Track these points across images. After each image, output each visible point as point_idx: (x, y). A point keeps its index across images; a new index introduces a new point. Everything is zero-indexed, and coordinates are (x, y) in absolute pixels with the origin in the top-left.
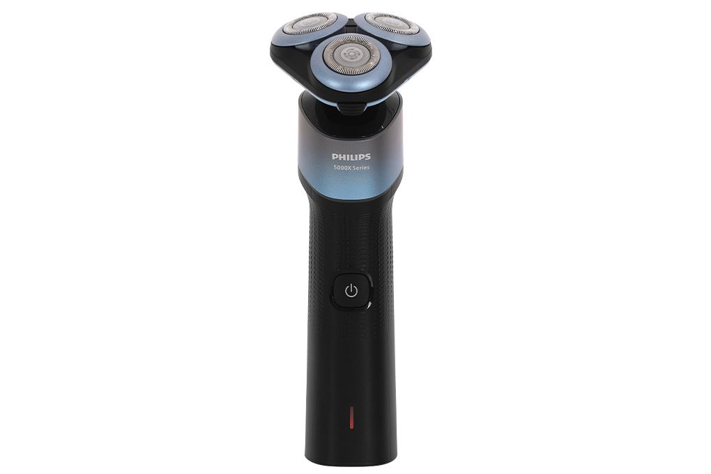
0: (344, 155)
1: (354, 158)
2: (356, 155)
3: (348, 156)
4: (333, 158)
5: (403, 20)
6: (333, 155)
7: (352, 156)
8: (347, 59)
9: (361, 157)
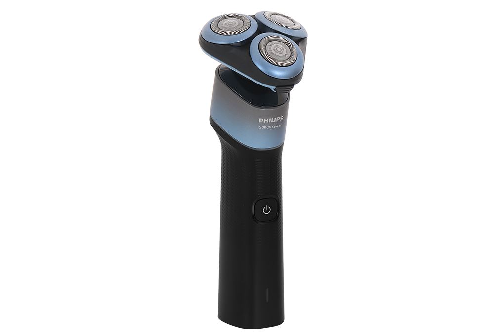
0: (268, 119)
1: (273, 120)
2: (275, 118)
3: (270, 119)
4: (260, 121)
5: (291, 20)
6: (260, 119)
8: (278, 54)
9: (277, 119)
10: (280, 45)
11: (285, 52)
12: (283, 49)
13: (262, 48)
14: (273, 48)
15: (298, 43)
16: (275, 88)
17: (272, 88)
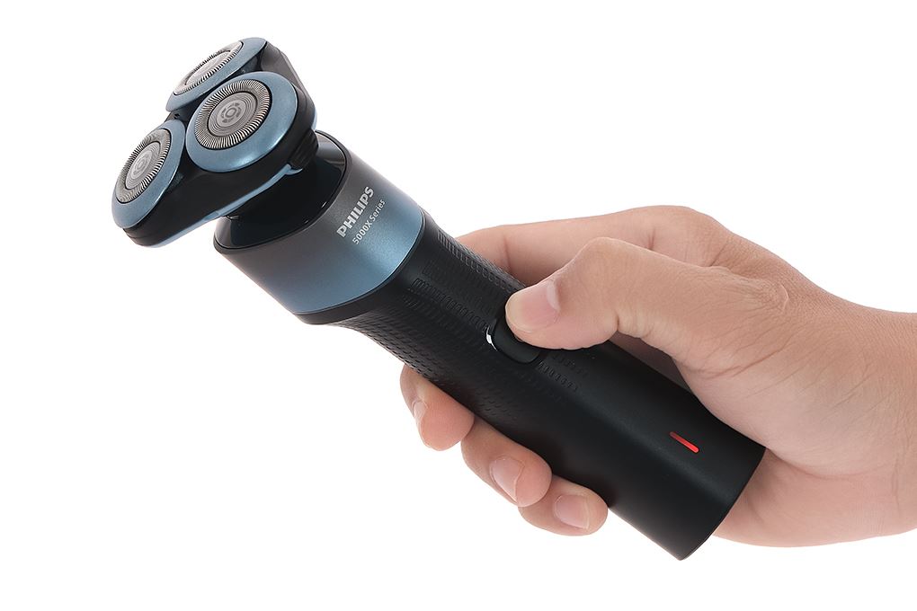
0: (349, 217)
1: (360, 209)
2: (359, 203)
3: (352, 213)
4: (343, 234)
6: (339, 231)
7: (355, 209)
8: (236, 120)
9: (364, 200)
10: (227, 105)
11: (242, 105)
12: (237, 104)
13: (219, 143)
14: (220, 120)
15: (258, 68)
16: (288, 166)
17: (287, 170)
